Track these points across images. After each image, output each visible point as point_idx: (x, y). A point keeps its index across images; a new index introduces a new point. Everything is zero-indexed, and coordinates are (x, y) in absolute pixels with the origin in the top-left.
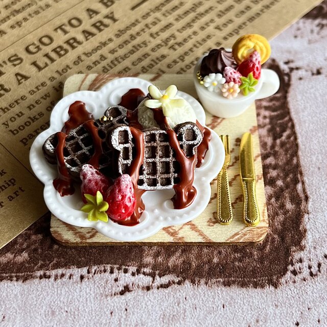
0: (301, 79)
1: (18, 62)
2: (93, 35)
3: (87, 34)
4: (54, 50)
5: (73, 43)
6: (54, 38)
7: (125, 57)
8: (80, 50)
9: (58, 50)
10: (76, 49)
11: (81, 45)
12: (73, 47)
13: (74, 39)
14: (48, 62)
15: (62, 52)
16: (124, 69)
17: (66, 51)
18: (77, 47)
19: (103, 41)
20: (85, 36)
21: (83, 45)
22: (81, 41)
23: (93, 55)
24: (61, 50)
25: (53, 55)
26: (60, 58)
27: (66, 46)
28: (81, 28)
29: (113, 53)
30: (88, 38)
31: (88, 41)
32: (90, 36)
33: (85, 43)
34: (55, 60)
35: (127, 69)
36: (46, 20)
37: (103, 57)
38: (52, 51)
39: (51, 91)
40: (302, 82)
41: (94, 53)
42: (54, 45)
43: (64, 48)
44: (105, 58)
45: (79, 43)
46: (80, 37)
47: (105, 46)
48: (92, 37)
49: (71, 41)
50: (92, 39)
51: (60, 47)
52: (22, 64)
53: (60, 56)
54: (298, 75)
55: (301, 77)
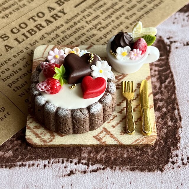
0: (177, 48)
1: (6, 38)
2: (51, 22)
3: (48, 22)
4: (28, 31)
5: (39, 27)
6: (28, 24)
7: (71, 35)
8: (43, 31)
9: (30, 31)
10: (41, 30)
11: (44, 29)
12: (40, 30)
13: (40, 25)
14: (25, 38)
15: (33, 33)
16: (70, 43)
17: (35, 32)
18: (42, 29)
19: (58, 26)
20: (47, 23)
21: (46, 28)
22: (44, 26)
23: (52, 34)
24: (32, 31)
25: (28, 34)
26: (31, 36)
27: (35, 29)
28: (44, 18)
29: (64, 33)
30: (49, 24)
31: (48, 26)
32: (50, 23)
33: (47, 27)
34: (29, 37)
35: (72, 43)
36: (23, 14)
37: (57, 36)
38: (27, 32)
39: (27, 56)
40: (178, 49)
41: (52, 33)
42: (28, 28)
43: (34, 30)
44: (59, 36)
45: (43, 27)
46: (44, 24)
47: (58, 29)
48: (51, 23)
49: (38, 26)
50: (51, 25)
51: (32, 29)
52: (9, 40)
53: (32, 35)
54: (175, 46)
55: (177, 47)
